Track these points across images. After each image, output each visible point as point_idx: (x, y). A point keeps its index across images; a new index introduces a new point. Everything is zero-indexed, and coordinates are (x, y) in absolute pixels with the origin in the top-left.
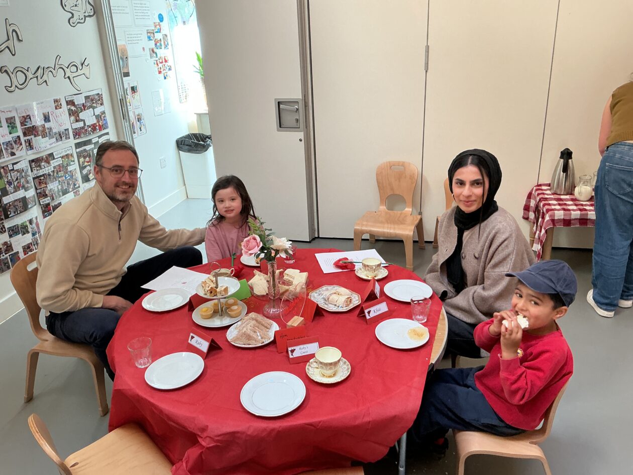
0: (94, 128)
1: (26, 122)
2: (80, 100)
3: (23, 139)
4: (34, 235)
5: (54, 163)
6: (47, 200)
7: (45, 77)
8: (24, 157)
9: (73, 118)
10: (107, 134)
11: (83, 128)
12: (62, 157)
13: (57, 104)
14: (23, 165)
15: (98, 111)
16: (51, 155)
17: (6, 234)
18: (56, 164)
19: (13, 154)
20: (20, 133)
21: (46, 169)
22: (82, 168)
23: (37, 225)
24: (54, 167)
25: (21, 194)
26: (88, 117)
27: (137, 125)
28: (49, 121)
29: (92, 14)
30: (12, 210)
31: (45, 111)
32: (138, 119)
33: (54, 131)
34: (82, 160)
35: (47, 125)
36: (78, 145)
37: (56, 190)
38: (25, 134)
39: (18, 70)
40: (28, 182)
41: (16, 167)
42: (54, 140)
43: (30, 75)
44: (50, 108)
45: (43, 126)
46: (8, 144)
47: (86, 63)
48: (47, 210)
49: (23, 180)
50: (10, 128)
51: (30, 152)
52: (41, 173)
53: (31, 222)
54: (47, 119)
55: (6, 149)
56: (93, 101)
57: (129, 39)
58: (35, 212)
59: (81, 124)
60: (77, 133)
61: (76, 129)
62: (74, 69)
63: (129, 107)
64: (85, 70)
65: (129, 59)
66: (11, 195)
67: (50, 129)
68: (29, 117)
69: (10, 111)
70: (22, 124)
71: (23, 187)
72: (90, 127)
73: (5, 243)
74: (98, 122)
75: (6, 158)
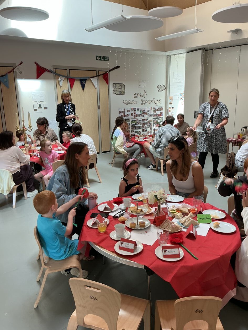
0: (159, 115)
2: (157, 108)
3: (142, 114)
4: (139, 134)
5: (147, 121)
6: (144, 128)
7: (150, 103)
8: (141, 118)
9: (154, 112)
10: (162, 117)
11: (156, 115)
12: (150, 120)
13: (151, 108)
14: (141, 120)
15: (161, 112)
16: (147, 119)
17: (134, 132)
19: (139, 117)
20: (142, 113)
22: (154, 124)
23: (141, 132)
25: (139, 125)
26: (158, 113)
29: (165, 89)
30: (136, 128)
33: (149, 114)
34: (154, 122)
35: (148, 113)
36: (154, 118)
37: (147, 127)
38: (143, 114)
39: (145, 100)
40: (141, 123)
41: (139, 120)
42: (149, 116)
43: (147, 102)
44: (149, 109)
45: (147, 113)
46: (139, 115)
47: (160, 100)
48: (143, 130)
49: (140, 123)
50: (140, 112)
51: (143, 117)
52: (144, 122)
53: (139, 131)
54: (148, 111)
56: (160, 109)
57: (174, 95)
58: (141, 130)
59: (156, 114)
60: (154, 116)
61: (154, 114)
62: (157, 101)
64: (160, 102)
65: (173, 100)
66: (137, 125)
67: (148, 114)
68: (144, 110)
69: (141, 108)
70: (143, 111)
73: (134, 134)
74: (160, 114)
75: (138, 117)
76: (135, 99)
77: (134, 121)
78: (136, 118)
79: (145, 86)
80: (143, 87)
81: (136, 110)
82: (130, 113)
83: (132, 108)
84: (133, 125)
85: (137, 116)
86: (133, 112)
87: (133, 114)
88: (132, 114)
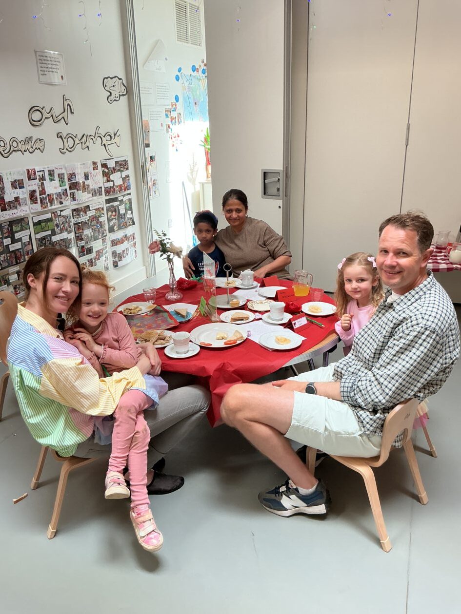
0: (120, 188)
1: (72, 178)
2: (111, 164)
3: (69, 191)
6: (82, 243)
7: (87, 144)
9: (105, 178)
10: (130, 194)
11: (113, 187)
12: (96, 210)
13: (95, 168)
14: (67, 212)
15: (124, 174)
16: (88, 207)
18: (91, 215)
19: (61, 203)
20: (67, 187)
21: (84, 217)
22: (109, 220)
24: (89, 217)
25: (65, 235)
26: (117, 178)
27: (152, 189)
28: (88, 179)
29: (125, 93)
31: (86, 171)
32: (154, 184)
33: (91, 187)
34: (110, 213)
35: (87, 182)
36: (108, 201)
37: (90, 235)
38: (70, 189)
39: (69, 136)
40: (70, 227)
41: (63, 214)
42: (91, 195)
43: (77, 141)
44: (89, 169)
45: (84, 183)
46: (59, 195)
47: (118, 134)
48: (82, 251)
49: (66, 225)
50: (61, 182)
51: (74, 203)
52: (80, 220)
54: (87, 177)
55: (57, 198)
56: (122, 165)
57: (152, 116)
59: (111, 184)
60: (108, 191)
61: (107, 187)
62: (108, 138)
63: (148, 173)
64: (117, 140)
65: (151, 133)
66: (58, 235)
67: (89, 186)
68: (74, 174)
69: (61, 169)
70: (69, 179)
71: (67, 230)
72: (117, 187)
74: (124, 183)
75: (56, 206)
76: (35, 133)
77: (43, 224)
78: (50, 208)
79: (62, 77)
80: (56, 79)
81: (43, 179)
82: (23, 194)
83: (30, 168)
84: (44, 238)
85: (52, 202)
86: (34, 185)
87: (38, 194)
88: (32, 194)
